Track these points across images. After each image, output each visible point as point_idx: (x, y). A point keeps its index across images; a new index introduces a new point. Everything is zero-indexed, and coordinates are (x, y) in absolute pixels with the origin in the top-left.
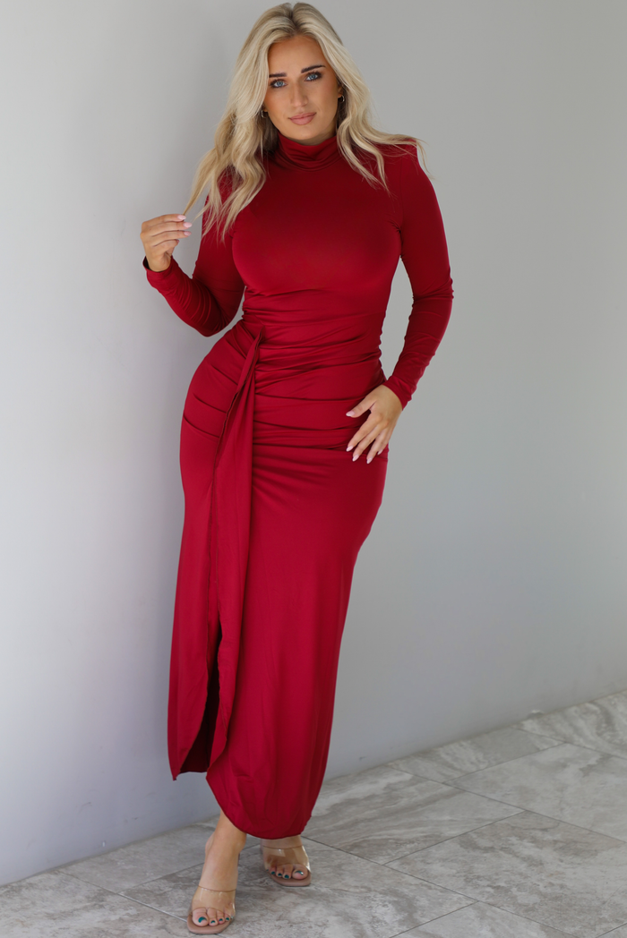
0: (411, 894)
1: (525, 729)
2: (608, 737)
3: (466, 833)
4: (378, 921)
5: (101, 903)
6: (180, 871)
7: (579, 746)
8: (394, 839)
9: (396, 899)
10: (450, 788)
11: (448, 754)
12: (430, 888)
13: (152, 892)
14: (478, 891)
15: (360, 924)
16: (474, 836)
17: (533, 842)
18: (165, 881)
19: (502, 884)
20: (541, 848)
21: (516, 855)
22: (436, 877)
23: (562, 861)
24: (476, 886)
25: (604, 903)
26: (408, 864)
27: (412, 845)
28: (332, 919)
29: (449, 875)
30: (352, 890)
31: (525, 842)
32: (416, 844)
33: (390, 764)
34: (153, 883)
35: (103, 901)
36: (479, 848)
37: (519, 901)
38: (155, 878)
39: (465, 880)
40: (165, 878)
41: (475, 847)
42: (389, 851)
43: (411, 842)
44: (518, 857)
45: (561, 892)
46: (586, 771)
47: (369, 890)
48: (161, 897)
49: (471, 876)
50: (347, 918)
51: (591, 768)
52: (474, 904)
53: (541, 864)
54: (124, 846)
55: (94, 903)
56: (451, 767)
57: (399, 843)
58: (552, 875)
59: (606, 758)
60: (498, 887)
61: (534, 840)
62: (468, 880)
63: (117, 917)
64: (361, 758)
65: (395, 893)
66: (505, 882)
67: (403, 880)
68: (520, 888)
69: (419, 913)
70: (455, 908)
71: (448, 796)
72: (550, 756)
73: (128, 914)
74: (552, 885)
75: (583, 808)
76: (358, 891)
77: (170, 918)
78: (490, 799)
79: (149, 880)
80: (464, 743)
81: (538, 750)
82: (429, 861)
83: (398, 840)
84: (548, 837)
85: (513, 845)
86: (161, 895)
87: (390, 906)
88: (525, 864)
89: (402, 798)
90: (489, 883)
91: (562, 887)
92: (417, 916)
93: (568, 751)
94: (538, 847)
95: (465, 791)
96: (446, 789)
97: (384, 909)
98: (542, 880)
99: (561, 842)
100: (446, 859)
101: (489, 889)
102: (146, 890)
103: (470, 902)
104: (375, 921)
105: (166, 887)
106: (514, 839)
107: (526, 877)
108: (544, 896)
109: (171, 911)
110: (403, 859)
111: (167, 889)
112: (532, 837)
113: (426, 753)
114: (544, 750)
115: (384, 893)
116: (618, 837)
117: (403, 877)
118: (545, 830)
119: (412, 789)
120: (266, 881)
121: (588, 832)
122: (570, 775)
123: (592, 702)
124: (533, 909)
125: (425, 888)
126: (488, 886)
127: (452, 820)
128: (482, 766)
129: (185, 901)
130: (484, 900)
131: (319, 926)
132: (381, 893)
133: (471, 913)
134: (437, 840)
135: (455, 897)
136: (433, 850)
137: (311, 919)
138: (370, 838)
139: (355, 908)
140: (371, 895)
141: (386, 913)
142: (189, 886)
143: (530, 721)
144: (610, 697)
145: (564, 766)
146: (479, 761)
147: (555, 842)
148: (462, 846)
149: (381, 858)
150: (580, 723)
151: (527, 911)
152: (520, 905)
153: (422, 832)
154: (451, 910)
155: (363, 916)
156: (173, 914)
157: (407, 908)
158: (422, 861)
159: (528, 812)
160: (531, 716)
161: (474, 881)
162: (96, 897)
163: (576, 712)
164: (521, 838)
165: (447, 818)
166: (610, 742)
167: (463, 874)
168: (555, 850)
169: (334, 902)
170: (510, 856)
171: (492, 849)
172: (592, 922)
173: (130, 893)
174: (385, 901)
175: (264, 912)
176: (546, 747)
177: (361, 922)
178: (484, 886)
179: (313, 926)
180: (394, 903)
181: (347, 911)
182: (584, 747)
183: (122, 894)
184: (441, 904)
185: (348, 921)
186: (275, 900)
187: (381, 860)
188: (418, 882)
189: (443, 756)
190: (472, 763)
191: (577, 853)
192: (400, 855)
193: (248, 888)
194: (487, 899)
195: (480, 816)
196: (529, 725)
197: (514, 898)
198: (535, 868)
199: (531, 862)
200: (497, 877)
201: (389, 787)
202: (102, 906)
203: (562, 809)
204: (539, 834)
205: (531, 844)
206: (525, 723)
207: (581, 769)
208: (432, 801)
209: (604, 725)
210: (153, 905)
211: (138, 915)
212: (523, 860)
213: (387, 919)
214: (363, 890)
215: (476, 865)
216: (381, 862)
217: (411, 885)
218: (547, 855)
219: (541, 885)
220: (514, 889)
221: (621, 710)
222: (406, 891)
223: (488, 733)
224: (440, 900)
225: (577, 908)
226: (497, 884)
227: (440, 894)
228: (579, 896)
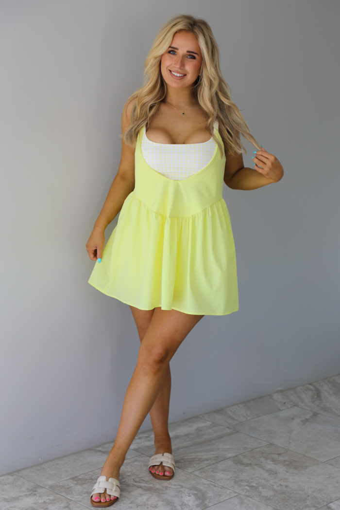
0: (204, 490)
1: (273, 398)
2: (317, 404)
3: (236, 456)
4: (185, 505)
6: (80, 475)
7: (301, 408)
8: (198, 458)
9: (196, 492)
10: (231, 430)
11: (231, 411)
12: (215, 486)
13: (63, 486)
14: (240, 488)
15: (175, 506)
16: (242, 457)
17: (272, 461)
19: (254, 485)
20: (277, 465)
21: (263, 468)
22: (219, 480)
23: (287, 472)
24: (240, 486)
25: (308, 496)
26: (205, 472)
27: (208, 462)
28: (160, 503)
29: (226, 479)
30: (172, 487)
31: (269, 461)
32: (210, 461)
33: (200, 416)
34: (65, 482)
35: (36, 491)
36: (243, 464)
37: (263, 495)
38: (66, 479)
39: (234, 482)
40: (72, 479)
41: (241, 463)
42: (195, 465)
43: (207, 460)
44: (264, 469)
45: (286, 489)
46: (305, 422)
47: (182, 487)
48: (68, 490)
49: (238, 480)
50: (169, 503)
51: (307, 420)
52: (239, 495)
53: (276, 473)
54: (51, 461)
55: (31, 492)
56: (232, 418)
57: (200, 460)
58: (281, 480)
59: (315, 415)
60: (252, 486)
61: (273, 460)
62: (236, 482)
63: (43, 501)
64: (184, 413)
65: (195, 489)
66: (256, 483)
67: (201, 481)
68: (264, 486)
69: (208, 500)
70: (227, 498)
71: (229, 435)
72: (285, 413)
73: (49, 499)
74: (281, 485)
75: (301, 442)
76: (176, 487)
77: (72, 502)
78: (252, 437)
79: (63, 480)
80: (240, 406)
81: (280, 410)
82: (216, 471)
83: (200, 459)
84: (281, 458)
85: (262, 462)
86: (68, 488)
87: (192, 496)
88: (267, 474)
89: (204, 435)
91: (286, 486)
92: (207, 502)
93: (295, 411)
94: (275, 464)
95: (238, 432)
96: (228, 431)
97: (189, 498)
98: (276, 483)
99: (288, 461)
100: (225, 470)
101: (247, 487)
102: (60, 486)
103: (236, 495)
104: (183, 504)
105: (71, 484)
106: (262, 459)
107: (267, 481)
108: (276, 491)
109: (73, 498)
110: (202, 470)
112: (273, 458)
113: (219, 411)
114: (283, 410)
115: (190, 489)
116: (318, 459)
117: (201, 480)
118: (280, 454)
119: (210, 430)
121: (302, 456)
122: (295, 424)
123: (310, 384)
124: (269, 499)
125: (212, 486)
126: (247, 485)
127: (230, 448)
128: (249, 418)
130: (243, 493)
131: (153, 507)
132: (188, 489)
133: (236, 501)
134: (221, 459)
135: (228, 492)
136: (219, 465)
137: (149, 503)
138: (185, 457)
139: (173, 497)
140: (183, 489)
141: (190, 500)
143: (277, 394)
144: (320, 381)
145: (293, 419)
146: (248, 416)
147: (285, 461)
148: (234, 463)
149: (190, 469)
150: (303, 396)
151: (266, 500)
152: (263, 497)
153: (214, 455)
154: (225, 499)
155: (177, 502)
157: (201, 497)
158: (212, 471)
159: (271, 444)
160: (278, 392)
161: (239, 483)
162: (32, 489)
163: (301, 389)
164: (266, 459)
165: (228, 447)
166: (318, 406)
167: (233, 479)
168: (284, 466)
169: (162, 493)
170: (260, 469)
171: (250, 464)
172: (301, 507)
173: (51, 487)
174: (190, 494)
176: (284, 408)
177: (176, 505)
178: (244, 486)
179: (149, 507)
180: (195, 495)
181: (169, 499)
182: (304, 409)
183: (47, 487)
184: (220, 496)
185: (169, 504)
186: (130, 492)
187: (190, 470)
188: (210, 482)
189: (229, 412)
191: (296, 468)
192: (200, 468)
194: (245, 493)
195: (245, 446)
196: (276, 396)
197: (260, 492)
198: (273, 476)
199: (270, 471)
200: (252, 481)
201: (198, 429)
202: (35, 494)
203: (290, 443)
204: (276, 457)
205: (271, 462)
206: (273, 395)
207: (302, 421)
208: (220, 437)
209: (316, 397)
210: (63, 494)
211: (54, 500)
212: (267, 471)
213: (190, 503)
214: (178, 487)
215: (241, 474)
216: (190, 471)
217: (205, 484)
218: (280, 469)
219: (275, 485)
220: (260, 488)
221: (325, 389)
222: (202, 488)
223: (254, 400)
224: (220, 493)
225: (293, 498)
226: (252, 485)
227: (220, 489)
228: (295, 492)
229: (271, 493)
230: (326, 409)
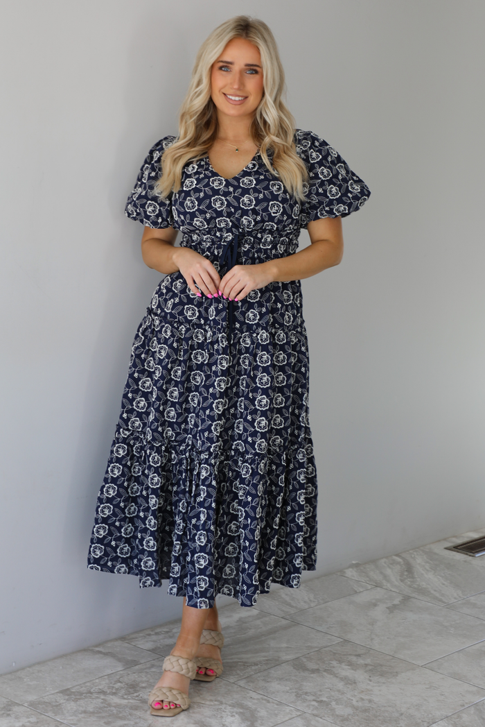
0: (254, 707)
1: (346, 575)
2: (409, 583)
3: (298, 658)
5: (8, 713)
6: (73, 687)
7: (386, 589)
8: (242, 662)
10: (287, 622)
11: (287, 595)
12: (268, 702)
13: (50, 703)
14: (305, 704)
16: (305, 660)
17: (349, 665)
18: (61, 695)
19: (324, 699)
20: (355, 670)
21: (336, 676)
22: (274, 693)
23: (370, 681)
24: (305, 700)
25: (402, 714)
26: (253, 682)
27: (257, 667)
29: (283, 692)
31: (343, 666)
32: (259, 666)
34: (51, 696)
35: (10, 710)
36: (307, 670)
37: (337, 713)
38: (53, 692)
39: (296, 695)
40: (61, 692)
41: (305, 669)
42: (238, 672)
43: (256, 664)
45: (369, 705)
46: (392, 609)
47: (221, 703)
48: (57, 708)
49: (300, 692)
51: (395, 606)
52: (302, 715)
53: (355, 683)
54: (30, 666)
55: (3, 712)
56: (289, 605)
57: (246, 665)
58: (363, 692)
59: (406, 599)
60: (321, 701)
61: (350, 664)
62: (298, 696)
63: (20, 724)
65: (241, 706)
66: (327, 697)
67: (248, 695)
68: (338, 701)
69: (259, 722)
70: (287, 718)
71: (285, 628)
72: (364, 597)
73: (29, 722)
74: (362, 699)
75: (388, 638)
76: (212, 703)
77: (63, 725)
78: (318, 631)
79: (48, 693)
81: (356, 592)
82: (269, 680)
83: (246, 662)
84: (361, 661)
85: (334, 667)
86: (57, 706)
87: (237, 716)
88: (342, 683)
89: (250, 629)
90: (314, 698)
91: (370, 701)
92: (257, 725)
93: (378, 593)
94: (353, 669)
95: (299, 624)
96: (284, 622)
97: (232, 719)
98: (355, 696)
99: (371, 665)
100: (282, 679)
101: (314, 703)
102: (44, 702)
103: (299, 713)
105: (61, 699)
106: (334, 663)
107: (343, 693)
108: (356, 708)
109: (64, 719)
110: (249, 678)
111: (62, 701)
112: (349, 661)
114: (360, 592)
115: (233, 706)
116: (414, 662)
117: (248, 693)
118: (359, 656)
119: (258, 622)
120: (141, 695)
121: (391, 657)
122: (379, 613)
123: (397, 555)
124: (347, 719)
125: (264, 701)
126: (314, 700)
127: (288, 647)
128: (312, 605)
129: (75, 711)
130: (310, 711)
132: (230, 706)
133: (299, 722)
134: (277, 662)
135: (288, 709)
136: (272, 671)
139: (209, 717)
140: (223, 707)
141: (233, 722)
142: (80, 699)
143: (351, 569)
144: (411, 552)
145: (375, 605)
146: (310, 600)
147: (366, 665)
148: (294, 668)
149: (232, 677)
150: (388, 572)
151: (342, 721)
152: (337, 716)
153: (265, 657)
154: (284, 720)
155: (215, 724)
156: (65, 722)
157: (250, 717)
158: (263, 680)
159: (346, 641)
160: (352, 566)
161: (303, 696)
162: (4, 707)
163: (385, 563)
164: (340, 662)
165: (284, 645)
166: (410, 587)
167: (294, 691)
168: (365, 672)
169: (194, 713)
170: (332, 676)
171: (317, 671)
173: (33, 705)
174: (233, 712)
175: (137, 721)
176: (361, 590)
178: (310, 701)
180: (240, 714)
181: (203, 720)
182: (391, 591)
183: (26, 705)
184: (276, 715)
187: (232, 679)
188: (260, 697)
189: (283, 596)
190: (305, 602)
191: (382, 675)
192: (246, 675)
193: (126, 701)
194: (313, 710)
195: (309, 644)
196: (350, 573)
197: (333, 710)
198: (350, 686)
199: (346, 680)
200: (321, 693)
201: (241, 621)
202: (9, 715)
203: (372, 639)
204: (354, 659)
205: (347, 667)
206: (345, 570)
207: (387, 608)
208: (273, 632)
209: (406, 573)
210: (50, 714)
211: (38, 722)
212: (342, 679)
214: (216, 703)
215: (305, 684)
216: (232, 681)
217: (254, 699)
218: (360, 676)
219: (354, 700)
220: (333, 703)
221: (419, 561)
222: (250, 704)
223: (318, 578)
224: (276, 712)
225: (380, 718)
226: (321, 699)
227: (276, 706)
228: (383, 709)
229: (349, 711)
230: (422, 591)
